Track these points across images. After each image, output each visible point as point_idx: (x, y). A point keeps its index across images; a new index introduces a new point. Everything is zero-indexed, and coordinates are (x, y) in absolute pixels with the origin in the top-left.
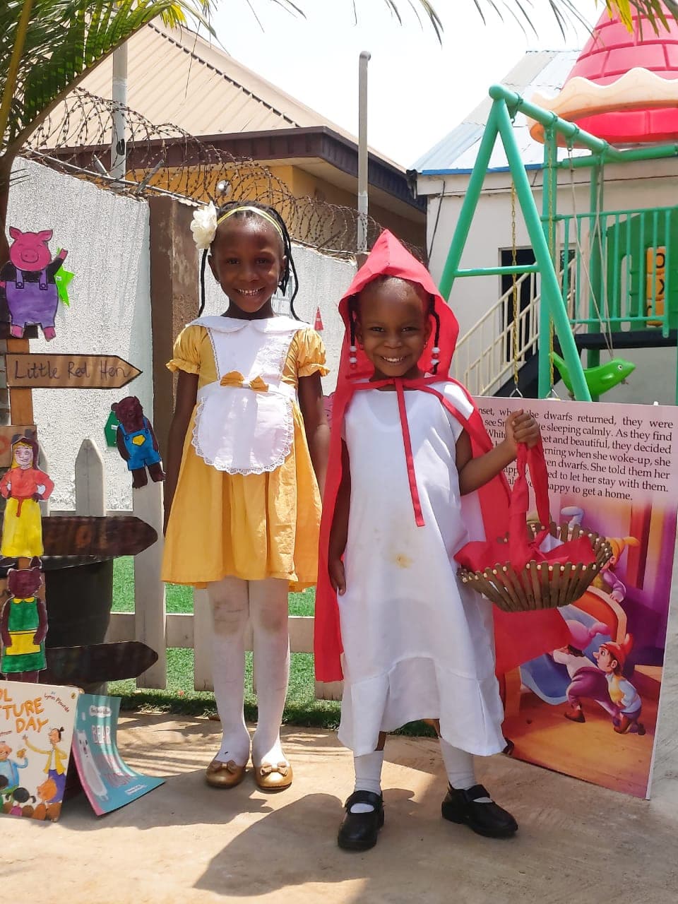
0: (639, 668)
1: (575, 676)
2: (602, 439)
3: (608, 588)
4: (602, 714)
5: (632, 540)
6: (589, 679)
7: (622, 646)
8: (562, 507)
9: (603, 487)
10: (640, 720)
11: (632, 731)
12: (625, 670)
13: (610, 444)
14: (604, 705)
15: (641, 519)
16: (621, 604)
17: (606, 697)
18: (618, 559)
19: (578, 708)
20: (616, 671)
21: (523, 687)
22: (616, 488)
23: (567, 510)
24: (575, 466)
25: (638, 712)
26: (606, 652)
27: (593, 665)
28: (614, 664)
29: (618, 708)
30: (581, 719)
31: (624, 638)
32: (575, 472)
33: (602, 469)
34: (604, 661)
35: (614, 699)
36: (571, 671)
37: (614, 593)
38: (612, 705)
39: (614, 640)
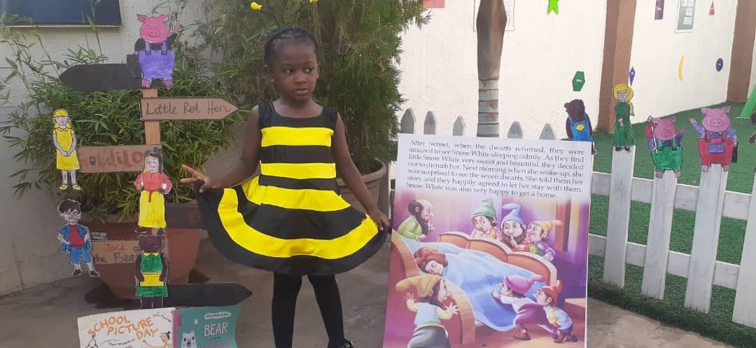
0: (568, 301)
1: (519, 310)
2: (534, 161)
3: (542, 253)
4: (545, 333)
5: (559, 222)
6: (531, 312)
7: (554, 288)
8: (503, 204)
9: (535, 191)
10: (572, 333)
11: (568, 341)
12: (558, 302)
13: (540, 165)
14: (544, 327)
15: (564, 210)
16: (553, 262)
17: (546, 322)
18: (548, 235)
19: (524, 331)
20: (551, 304)
21: (476, 323)
22: (545, 191)
23: (507, 206)
24: (514, 178)
25: (570, 329)
26: (543, 293)
27: (534, 302)
28: (549, 300)
29: (555, 327)
30: (527, 338)
31: (555, 283)
32: (514, 182)
33: (534, 180)
34: (541, 299)
35: (551, 322)
36: (516, 308)
37: (547, 255)
38: (550, 326)
39: (548, 284)
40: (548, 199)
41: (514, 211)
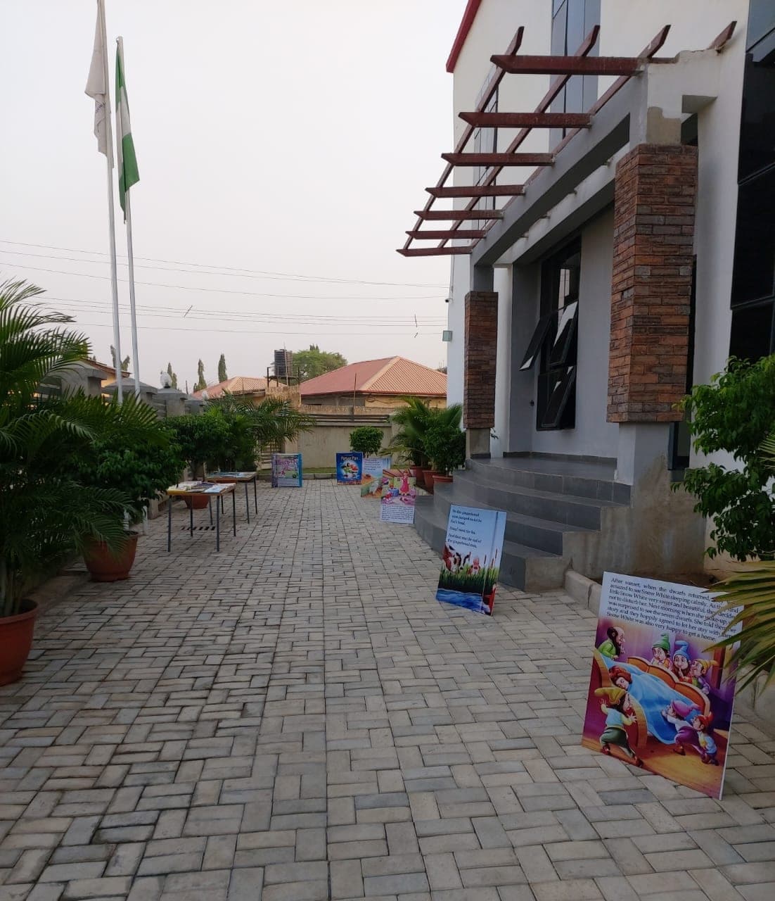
0: (716, 730)
1: (680, 730)
2: (702, 607)
3: (701, 686)
4: (696, 753)
5: (715, 663)
6: (687, 734)
7: (707, 718)
8: (676, 640)
9: (700, 633)
10: (717, 758)
11: (711, 763)
13: (706, 611)
14: (696, 747)
15: (720, 654)
16: (707, 695)
17: (698, 744)
18: (707, 671)
19: (681, 747)
20: (703, 731)
21: (648, 733)
22: (708, 634)
23: (679, 642)
24: (686, 620)
25: (715, 754)
26: (698, 720)
27: (690, 726)
28: (702, 727)
29: (704, 750)
30: (683, 753)
31: (708, 714)
32: (685, 623)
33: (700, 623)
34: (696, 725)
35: (702, 745)
36: (678, 728)
37: (704, 689)
38: (700, 748)
39: (703, 714)
40: (710, 641)
41: (683, 648)
